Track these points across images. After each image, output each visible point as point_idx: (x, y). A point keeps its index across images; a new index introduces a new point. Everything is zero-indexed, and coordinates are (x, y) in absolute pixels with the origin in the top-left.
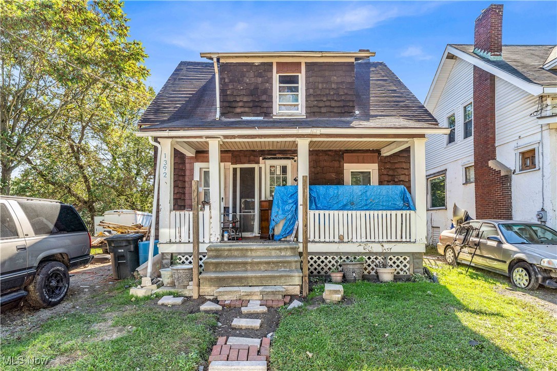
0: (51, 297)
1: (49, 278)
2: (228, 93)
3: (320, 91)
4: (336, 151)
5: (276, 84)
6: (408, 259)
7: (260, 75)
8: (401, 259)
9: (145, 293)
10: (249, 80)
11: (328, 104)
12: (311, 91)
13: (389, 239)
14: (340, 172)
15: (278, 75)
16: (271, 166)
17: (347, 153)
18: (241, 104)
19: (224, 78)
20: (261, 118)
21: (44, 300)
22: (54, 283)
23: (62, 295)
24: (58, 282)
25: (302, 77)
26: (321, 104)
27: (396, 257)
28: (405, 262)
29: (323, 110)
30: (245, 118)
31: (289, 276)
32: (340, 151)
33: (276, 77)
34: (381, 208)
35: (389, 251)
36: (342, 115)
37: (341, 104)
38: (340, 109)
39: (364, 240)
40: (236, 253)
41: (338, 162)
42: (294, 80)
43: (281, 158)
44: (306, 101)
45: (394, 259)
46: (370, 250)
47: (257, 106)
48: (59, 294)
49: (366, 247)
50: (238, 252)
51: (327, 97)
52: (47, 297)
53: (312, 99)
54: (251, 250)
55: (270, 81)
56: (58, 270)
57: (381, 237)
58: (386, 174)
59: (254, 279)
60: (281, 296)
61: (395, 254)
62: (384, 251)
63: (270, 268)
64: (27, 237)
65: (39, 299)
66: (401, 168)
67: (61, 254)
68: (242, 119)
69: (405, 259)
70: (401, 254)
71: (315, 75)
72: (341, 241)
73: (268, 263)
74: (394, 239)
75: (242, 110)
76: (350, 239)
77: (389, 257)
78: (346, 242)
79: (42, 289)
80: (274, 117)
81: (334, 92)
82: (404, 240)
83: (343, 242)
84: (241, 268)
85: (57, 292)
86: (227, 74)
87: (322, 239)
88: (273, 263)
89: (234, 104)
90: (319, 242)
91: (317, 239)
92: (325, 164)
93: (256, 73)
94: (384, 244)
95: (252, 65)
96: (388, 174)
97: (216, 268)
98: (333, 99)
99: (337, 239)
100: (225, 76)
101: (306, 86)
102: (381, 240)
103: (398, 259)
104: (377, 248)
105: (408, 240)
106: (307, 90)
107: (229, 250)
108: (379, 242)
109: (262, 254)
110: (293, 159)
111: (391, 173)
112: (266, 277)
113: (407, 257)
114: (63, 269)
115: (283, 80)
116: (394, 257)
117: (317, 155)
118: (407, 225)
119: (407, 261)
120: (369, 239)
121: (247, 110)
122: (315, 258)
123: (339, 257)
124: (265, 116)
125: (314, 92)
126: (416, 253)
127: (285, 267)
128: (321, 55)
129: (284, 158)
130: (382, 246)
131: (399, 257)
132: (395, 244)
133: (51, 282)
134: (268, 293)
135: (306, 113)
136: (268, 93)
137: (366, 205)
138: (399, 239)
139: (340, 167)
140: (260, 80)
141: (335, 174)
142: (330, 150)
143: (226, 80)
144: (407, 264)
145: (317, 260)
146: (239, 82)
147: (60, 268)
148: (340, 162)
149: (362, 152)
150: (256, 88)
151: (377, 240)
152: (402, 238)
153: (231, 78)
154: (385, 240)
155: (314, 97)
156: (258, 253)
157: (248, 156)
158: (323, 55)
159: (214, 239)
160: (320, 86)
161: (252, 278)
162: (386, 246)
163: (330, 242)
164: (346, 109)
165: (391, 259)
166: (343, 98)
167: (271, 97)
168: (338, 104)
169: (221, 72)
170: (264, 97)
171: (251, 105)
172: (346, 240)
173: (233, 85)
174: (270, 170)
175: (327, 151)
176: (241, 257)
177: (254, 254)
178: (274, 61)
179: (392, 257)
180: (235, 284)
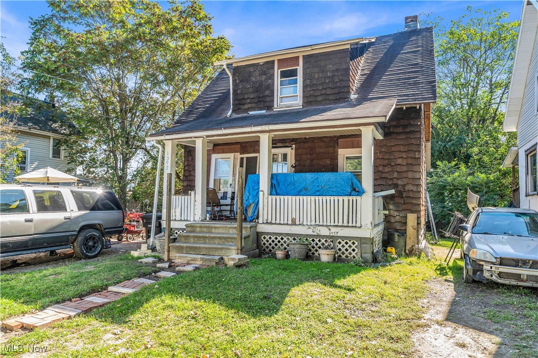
0: (88, 252)
1: (87, 239)
2: (239, 92)
3: (316, 81)
4: (330, 137)
5: (277, 79)
6: (356, 243)
7: (264, 73)
8: (350, 243)
9: (139, 254)
10: (256, 79)
11: (323, 92)
12: (308, 82)
13: (336, 224)
14: (335, 158)
15: (279, 71)
16: (273, 155)
17: (342, 138)
18: (248, 101)
19: (236, 80)
20: (264, 112)
21: (83, 253)
22: (91, 243)
23: (96, 252)
24: (95, 243)
25: (300, 69)
26: (317, 93)
27: (345, 241)
28: (354, 247)
29: (320, 98)
30: (251, 113)
31: (228, 249)
32: (335, 136)
33: (277, 72)
34: (331, 193)
35: (336, 235)
36: (337, 101)
37: (337, 91)
38: (335, 95)
39: (313, 223)
40: (205, 230)
41: (333, 148)
42: (293, 73)
43: (281, 147)
44: (304, 92)
45: (343, 243)
46: (318, 233)
47: (261, 101)
48: (94, 251)
49: (314, 230)
50: (206, 229)
51: (323, 85)
52: (85, 252)
53: (309, 89)
54: (215, 228)
55: (272, 77)
56: (94, 235)
57: (329, 221)
58: (382, 158)
59: (204, 249)
60: (215, 263)
61: (343, 238)
62: (331, 235)
63: (221, 243)
64: (73, 211)
65: (79, 252)
66: (399, 151)
67: (99, 224)
68: (248, 114)
69: (353, 243)
70: (350, 238)
71: (312, 66)
72: (294, 223)
73: (220, 238)
74: (340, 224)
75: (249, 106)
76: (301, 223)
77: (338, 241)
78: (298, 225)
79: (81, 246)
80: (274, 110)
81: (330, 79)
82: (350, 224)
83: (295, 224)
84: (202, 241)
85: (93, 249)
86: (238, 76)
87: (278, 222)
88: (224, 238)
89: (244, 102)
90: (275, 224)
91: (274, 221)
92: (321, 150)
93: (261, 72)
94: (331, 228)
95: (258, 64)
96: (383, 158)
97: (186, 240)
98: (328, 86)
99: (290, 222)
100: (237, 78)
101: (303, 77)
102: (329, 224)
103: (347, 243)
104: (324, 231)
105: (354, 225)
106: (304, 81)
107: (200, 227)
108: (327, 226)
109: (223, 231)
110: (291, 146)
111: (387, 157)
112: (214, 248)
113: (355, 242)
114: (98, 235)
115: (284, 74)
116: (343, 241)
117: (313, 141)
118: (353, 210)
119: (355, 245)
120: (317, 223)
121: (253, 105)
122: (273, 238)
123: (293, 238)
124: (268, 109)
125: (311, 82)
126: (363, 238)
127: (232, 242)
128: (311, 49)
129: (284, 147)
130: (329, 229)
131: (348, 241)
132: (342, 228)
133: (89, 242)
134: (206, 260)
135: (303, 103)
136: (270, 87)
137: (318, 191)
138: (345, 224)
139: (334, 153)
140: (264, 77)
141: (329, 160)
142: (325, 137)
143: (237, 81)
144: (355, 249)
145: (275, 240)
146: (247, 81)
147: (96, 234)
148: (334, 147)
149: (357, 136)
150: (261, 85)
151: (325, 223)
152: (348, 223)
153: (241, 79)
154: (332, 224)
155: (310, 87)
156: (220, 230)
157: (253, 146)
158: (313, 48)
159: (197, 218)
160: (316, 76)
161: (203, 248)
162: (333, 230)
163: (284, 224)
164: (341, 95)
165: (340, 243)
166: (338, 84)
167: (273, 91)
168: (333, 91)
169: (234, 75)
170: (267, 93)
171: (256, 100)
172: (297, 223)
173: (243, 85)
174: (273, 158)
175: (322, 137)
176: (208, 233)
177: (217, 231)
178: (276, 59)
179: (341, 241)
180: (192, 253)
